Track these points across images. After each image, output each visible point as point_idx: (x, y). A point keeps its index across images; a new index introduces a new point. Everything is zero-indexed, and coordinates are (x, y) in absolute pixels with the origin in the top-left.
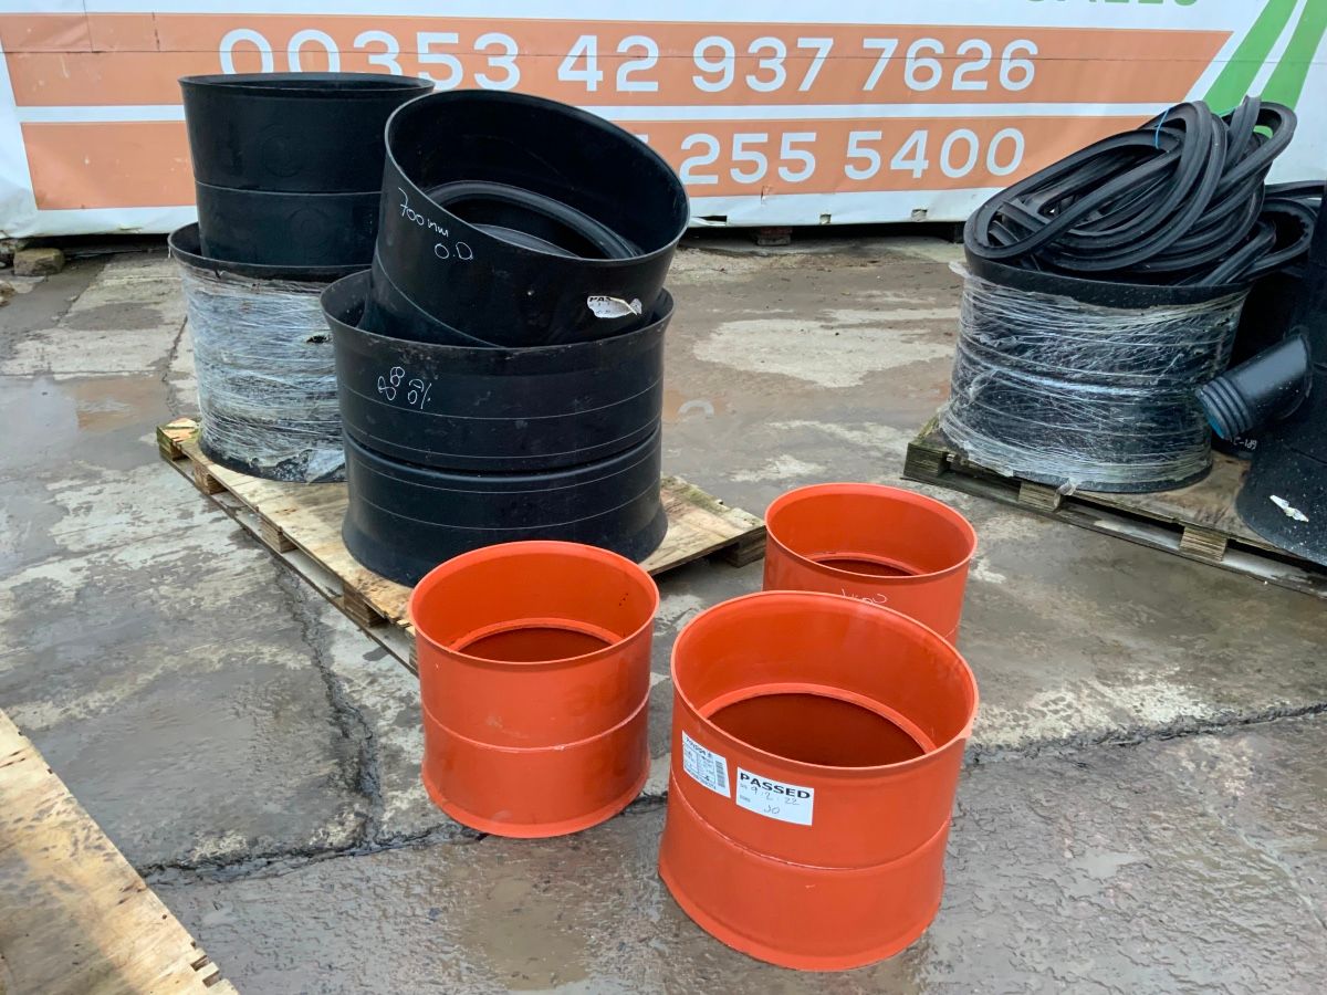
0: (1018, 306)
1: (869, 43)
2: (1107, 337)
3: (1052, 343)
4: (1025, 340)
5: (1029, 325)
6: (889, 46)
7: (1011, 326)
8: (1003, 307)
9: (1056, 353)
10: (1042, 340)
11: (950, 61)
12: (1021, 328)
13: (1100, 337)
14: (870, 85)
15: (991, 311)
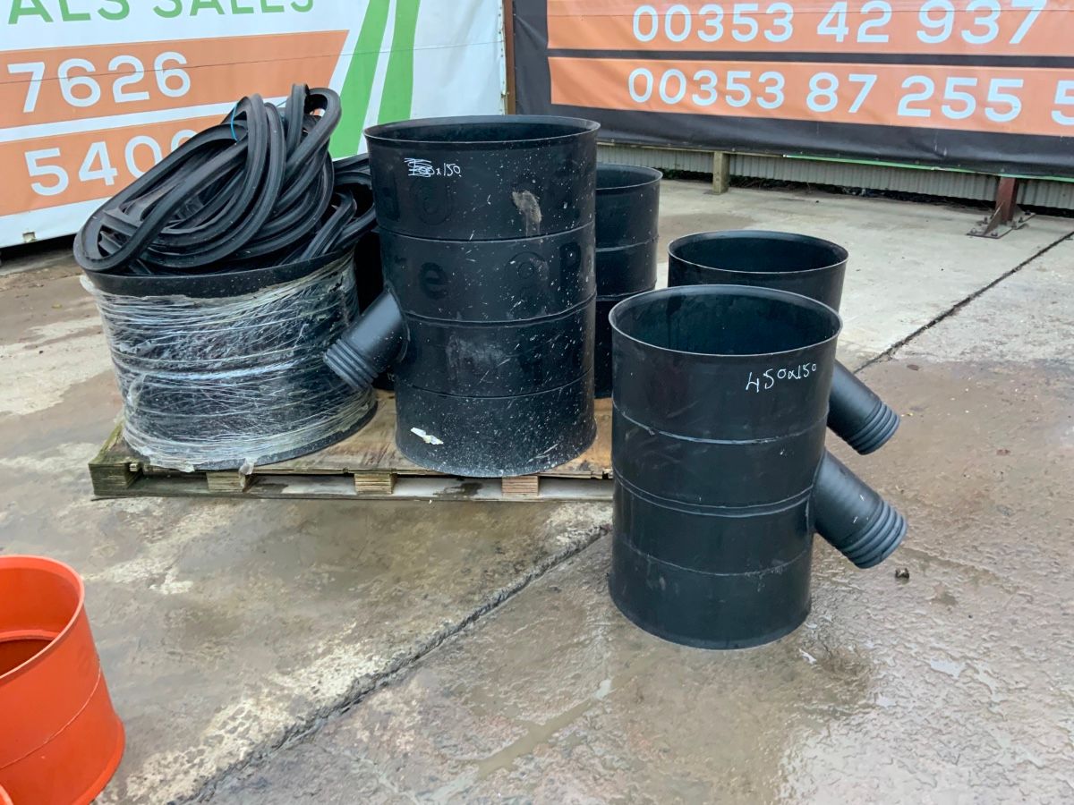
0: (140, 312)
1: (14, 69)
2: (231, 324)
3: (182, 341)
4: (159, 341)
5: (155, 327)
6: (38, 69)
7: (142, 332)
8: (128, 315)
9: (190, 349)
10: (173, 339)
11: (106, 78)
12: (149, 332)
13: (225, 325)
14: (30, 107)
15: (120, 320)
